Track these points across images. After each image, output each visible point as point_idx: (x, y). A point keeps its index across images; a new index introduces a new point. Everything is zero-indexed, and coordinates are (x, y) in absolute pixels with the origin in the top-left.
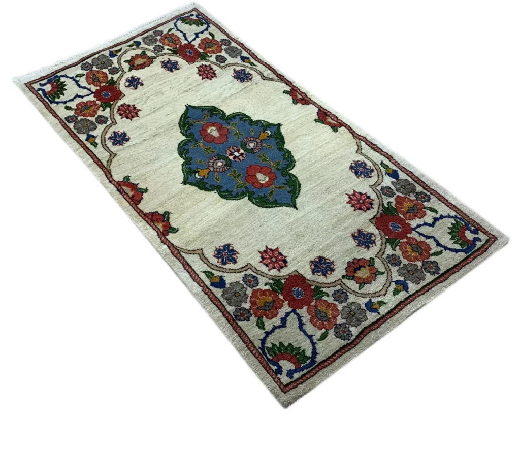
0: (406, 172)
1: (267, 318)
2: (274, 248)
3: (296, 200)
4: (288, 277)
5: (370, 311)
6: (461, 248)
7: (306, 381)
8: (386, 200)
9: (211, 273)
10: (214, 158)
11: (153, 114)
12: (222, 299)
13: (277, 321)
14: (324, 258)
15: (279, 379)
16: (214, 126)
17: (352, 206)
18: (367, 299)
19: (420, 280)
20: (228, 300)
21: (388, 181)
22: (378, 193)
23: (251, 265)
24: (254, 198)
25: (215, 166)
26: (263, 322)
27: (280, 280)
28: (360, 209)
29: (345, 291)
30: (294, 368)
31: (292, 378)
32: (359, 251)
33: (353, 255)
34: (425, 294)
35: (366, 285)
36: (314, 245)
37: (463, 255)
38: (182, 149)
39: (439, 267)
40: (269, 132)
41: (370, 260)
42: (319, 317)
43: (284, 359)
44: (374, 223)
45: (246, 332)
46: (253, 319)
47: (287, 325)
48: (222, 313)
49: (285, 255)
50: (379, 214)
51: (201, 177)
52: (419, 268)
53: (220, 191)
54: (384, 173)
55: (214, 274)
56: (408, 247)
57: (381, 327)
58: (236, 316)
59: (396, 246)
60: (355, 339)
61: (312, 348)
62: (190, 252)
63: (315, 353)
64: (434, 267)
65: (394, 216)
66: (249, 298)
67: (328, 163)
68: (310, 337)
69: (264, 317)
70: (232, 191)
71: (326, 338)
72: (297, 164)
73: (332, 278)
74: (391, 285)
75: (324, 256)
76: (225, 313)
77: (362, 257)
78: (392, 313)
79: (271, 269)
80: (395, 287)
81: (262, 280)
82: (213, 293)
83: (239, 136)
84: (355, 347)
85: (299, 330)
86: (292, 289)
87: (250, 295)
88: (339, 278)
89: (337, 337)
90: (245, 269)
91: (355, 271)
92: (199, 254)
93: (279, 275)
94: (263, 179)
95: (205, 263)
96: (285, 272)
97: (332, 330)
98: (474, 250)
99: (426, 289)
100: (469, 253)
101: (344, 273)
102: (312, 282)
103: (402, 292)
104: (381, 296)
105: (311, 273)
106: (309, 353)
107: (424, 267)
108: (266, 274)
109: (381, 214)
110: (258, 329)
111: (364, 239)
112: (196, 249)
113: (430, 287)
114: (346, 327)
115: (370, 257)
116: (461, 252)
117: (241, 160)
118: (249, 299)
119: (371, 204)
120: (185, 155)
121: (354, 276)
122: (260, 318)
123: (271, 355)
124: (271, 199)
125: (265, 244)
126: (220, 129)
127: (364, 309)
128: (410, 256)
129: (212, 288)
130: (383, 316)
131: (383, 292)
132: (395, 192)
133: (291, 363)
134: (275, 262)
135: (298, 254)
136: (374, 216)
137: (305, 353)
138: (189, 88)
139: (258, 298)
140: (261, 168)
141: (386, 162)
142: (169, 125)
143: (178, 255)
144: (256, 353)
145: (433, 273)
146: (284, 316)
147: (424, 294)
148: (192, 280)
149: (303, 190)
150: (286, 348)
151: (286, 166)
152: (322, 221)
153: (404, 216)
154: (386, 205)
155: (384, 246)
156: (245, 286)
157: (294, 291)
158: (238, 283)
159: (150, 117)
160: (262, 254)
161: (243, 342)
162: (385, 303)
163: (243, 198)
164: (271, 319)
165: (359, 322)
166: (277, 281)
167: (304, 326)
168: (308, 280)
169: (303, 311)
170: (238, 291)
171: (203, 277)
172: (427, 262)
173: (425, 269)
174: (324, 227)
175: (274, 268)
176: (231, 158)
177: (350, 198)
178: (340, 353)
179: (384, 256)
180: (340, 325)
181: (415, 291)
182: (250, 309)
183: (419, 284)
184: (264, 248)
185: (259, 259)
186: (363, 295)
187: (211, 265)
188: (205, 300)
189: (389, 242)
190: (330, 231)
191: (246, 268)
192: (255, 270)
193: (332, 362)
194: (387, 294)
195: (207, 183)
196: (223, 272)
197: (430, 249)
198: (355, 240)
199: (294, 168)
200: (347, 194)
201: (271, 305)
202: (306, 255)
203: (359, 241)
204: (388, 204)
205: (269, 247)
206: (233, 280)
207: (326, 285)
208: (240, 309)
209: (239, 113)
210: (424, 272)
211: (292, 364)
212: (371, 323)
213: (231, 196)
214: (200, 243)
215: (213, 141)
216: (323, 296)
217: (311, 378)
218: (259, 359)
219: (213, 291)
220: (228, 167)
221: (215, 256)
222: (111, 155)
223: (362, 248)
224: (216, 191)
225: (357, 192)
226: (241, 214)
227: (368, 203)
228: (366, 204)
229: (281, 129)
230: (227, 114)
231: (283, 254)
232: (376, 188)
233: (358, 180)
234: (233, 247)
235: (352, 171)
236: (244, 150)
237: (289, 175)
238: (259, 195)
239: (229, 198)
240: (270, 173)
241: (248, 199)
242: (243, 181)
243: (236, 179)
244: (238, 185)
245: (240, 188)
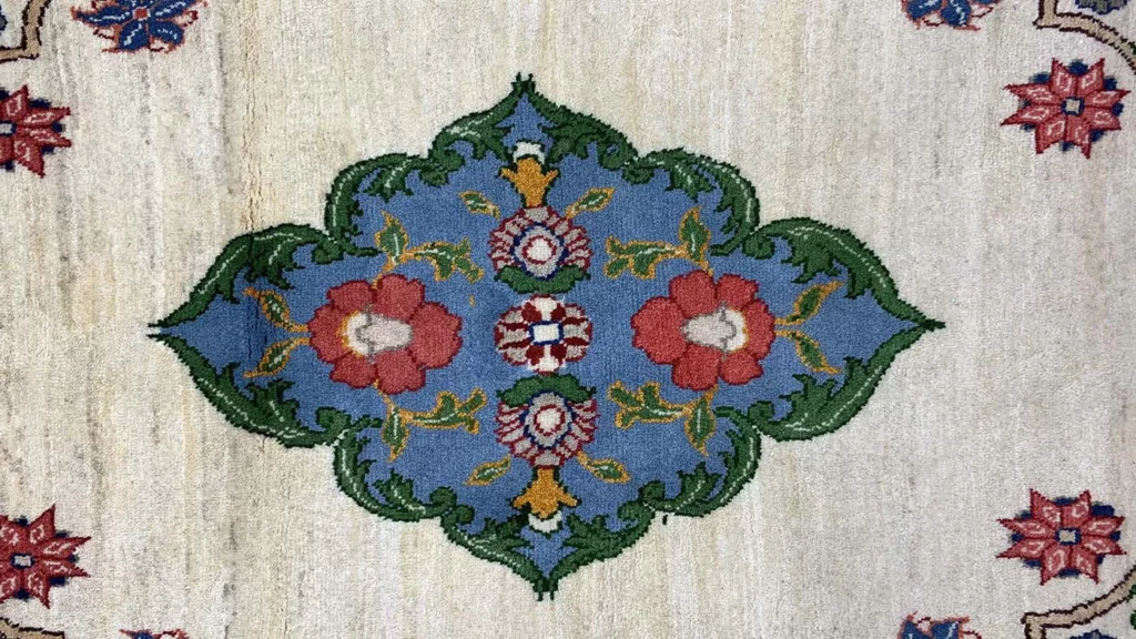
2: (1025, 505)
3: (901, 296)
10: (505, 419)
11: (109, 479)
16: (347, 313)
17: (1066, 147)
22: (1077, 22)
23: (1036, 614)
24: (789, 418)
25: (549, 442)
28: (1096, 134)
38: (375, 492)
40: (524, 149)
49: (1074, 491)
51: (559, 517)
53: (672, 501)
67: (831, 68)
70: (702, 466)
72: (748, 171)
79: (1095, 571)
83: (463, 264)
94: (725, 331)
117: (586, 338)
119: (1109, 84)
120: (416, 502)
124: (832, 370)
125: (989, 521)
126: (376, 300)
134: (1079, 541)
138: (52, 257)
140: (672, 299)
142: (217, 464)
149: (879, 244)
151: (728, 212)
159: (114, 502)
160: (1018, 555)
163: (759, 455)
175: (1099, 559)
176: (548, 363)
177: (1028, 125)
184: (1005, 533)
185: (1031, 576)
192: (1062, 619)
195: (603, 518)
199: (761, 195)
200: (1006, 122)
205: (1010, 514)
209: (343, 173)
213: (720, 483)
215: (422, 368)
220: (588, 404)
224: (660, 515)
225: (1027, 86)
226: (819, 505)
227: (1099, 91)
228: (1095, 101)
229: (550, 96)
230: (318, 223)
231: (1067, 496)
232: (1062, 15)
233: (980, 38)
234: (928, 619)
235: (928, 24)
236: (546, 296)
237: (776, 235)
238: (788, 398)
239: (721, 493)
240: (716, 290)
241: (779, 441)
242: (687, 403)
243: (657, 416)
244: (688, 427)
245: (705, 431)
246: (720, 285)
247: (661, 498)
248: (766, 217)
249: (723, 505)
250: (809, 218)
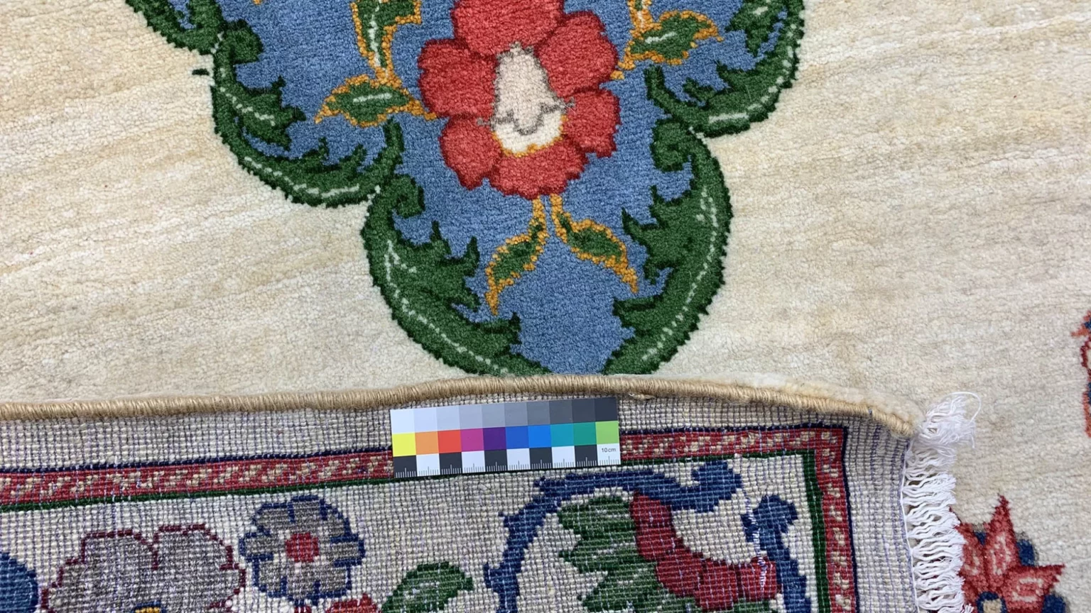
24: (402, 242)
53: (233, 77)
70: (299, 116)
72: (790, 102)
94: (525, 116)
140: (563, 20)
151: (719, 84)
163: (333, 204)
199: (754, 131)
224: (207, 63)
225: (1011, 532)
226: (268, 319)
235: (1083, 351)
237: (695, 169)
238: (436, 235)
239: (259, 155)
240: (590, 89)
241: (363, 233)
242: (397, 74)
243: (366, 26)
244: (357, 81)
245: (357, 111)
246: (599, 93)
247: (234, 60)
248: (720, 147)
249: (241, 162)
250: (731, 216)
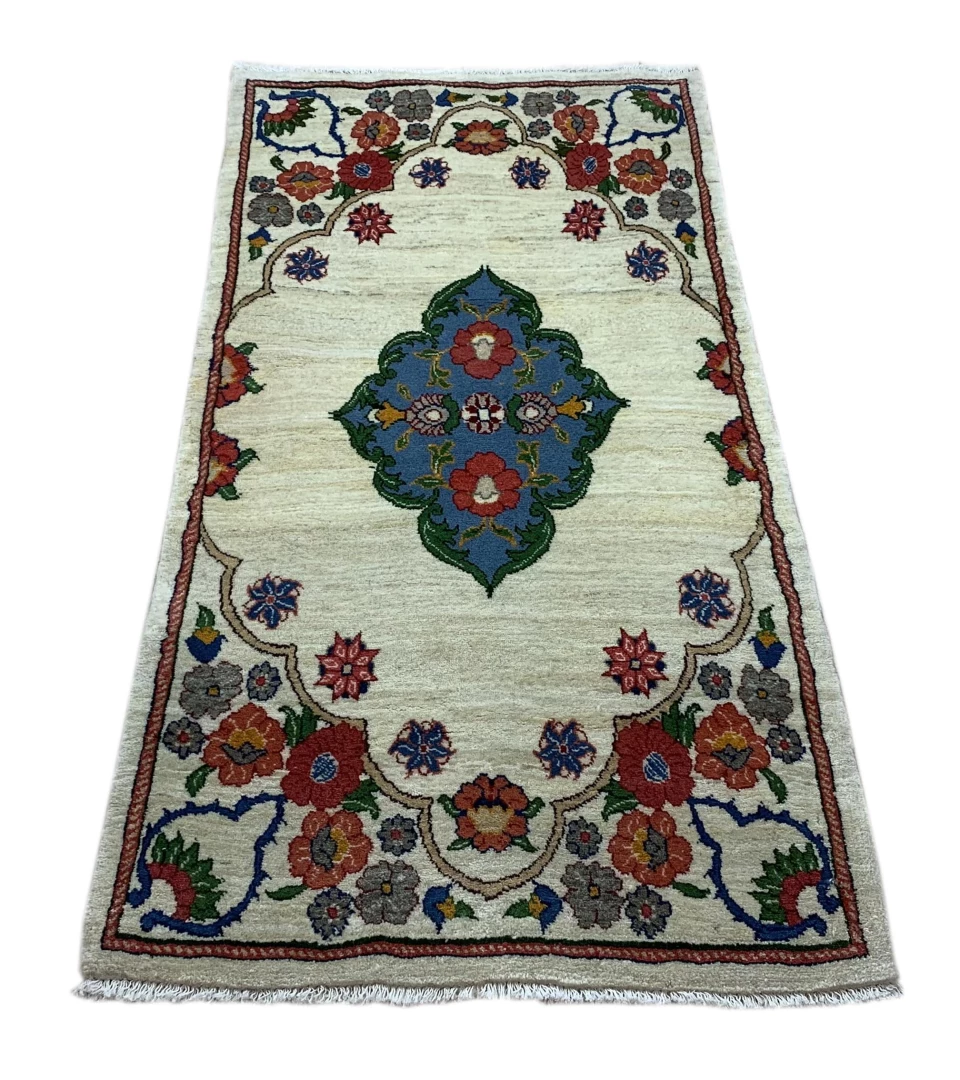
0: (802, 665)
1: (219, 778)
2: (370, 646)
3: (508, 576)
4: (337, 722)
5: (424, 911)
6: (757, 918)
7: (165, 958)
8: (695, 696)
9: (212, 617)
10: (434, 397)
11: (409, 251)
12: (177, 682)
13: (230, 796)
14: (444, 733)
15: (121, 914)
16: (494, 335)
17: (608, 663)
18: (444, 881)
19: (596, 922)
20: (188, 690)
21: (741, 658)
22: (691, 666)
23: (296, 650)
24: (431, 522)
25: (421, 416)
26: (205, 780)
27: (318, 717)
28: (618, 679)
29: (417, 830)
30: (170, 914)
31: (146, 929)
32: (529, 767)
33: (506, 766)
34: (576, 961)
35: (470, 848)
36: (451, 691)
37: (746, 935)
38: (396, 347)
39: (665, 923)
40: (589, 406)
41: (533, 803)
42: (316, 848)
43: (168, 882)
44: (620, 728)
45: (155, 778)
46: (195, 761)
47: (241, 818)
48: (152, 709)
49: (377, 673)
50: (649, 717)
51: (376, 421)
52: (622, 894)
53: (383, 470)
54: (748, 636)
55: (214, 623)
56: (643, 830)
57: (416, 960)
58: (169, 732)
59: (615, 811)
60: (338, 946)
61: (241, 899)
62: (216, 554)
63: (235, 915)
64: (654, 916)
65: (677, 740)
66: (228, 713)
67: (647, 540)
68: (260, 875)
69: (217, 771)
70: (403, 483)
71: (285, 902)
72: (582, 503)
73: (418, 785)
74: (524, 887)
75: (448, 729)
76: (155, 712)
77: (519, 784)
78: (463, 947)
79: (322, 684)
80: (528, 898)
81: (285, 694)
82: (175, 658)
83: (523, 381)
84: (322, 961)
85: (252, 844)
86: (321, 752)
87: (235, 709)
88: (432, 794)
89: (309, 914)
90: (276, 651)
91: (476, 806)
92: (226, 567)
93: (326, 708)
94: (485, 493)
95: (221, 592)
96: (343, 710)
97: (314, 893)
98: (783, 942)
99: (591, 950)
100: (766, 943)
101: (452, 790)
102: (372, 766)
103: (531, 919)
104: (477, 896)
105: (389, 746)
106: (223, 907)
107: (633, 899)
108: (304, 689)
109: (653, 719)
110: (183, 788)
111: (564, 749)
112: (232, 554)
113: (602, 953)
114: (347, 907)
115: (539, 795)
116: (749, 925)
117: (482, 431)
118: (224, 716)
119: (652, 684)
120: (389, 364)
121: (464, 813)
122: (207, 768)
123: (154, 855)
124: (461, 544)
125: (361, 627)
126: (500, 348)
127: (418, 898)
128: (628, 853)
129: (183, 647)
130: (442, 942)
131: (491, 890)
132: (733, 692)
133: (176, 899)
134: (344, 675)
135: (403, 688)
136: (633, 714)
137: (218, 899)
138: (522, 235)
139: (243, 726)
140: (504, 470)
141: (780, 616)
142: (415, 288)
143: (192, 544)
144: (134, 830)
145: (637, 927)
146: (253, 796)
147: (574, 957)
148: (167, 608)
149: (541, 564)
150: (195, 864)
151: (557, 495)
152: (516, 652)
153: (697, 758)
154: (682, 708)
155: (593, 793)
156: (243, 685)
157: (320, 759)
158: (237, 669)
159: (398, 253)
160: (336, 643)
161: (133, 791)
162: (472, 917)
163: (410, 508)
164: (225, 783)
165: (383, 915)
166: (310, 715)
167: (272, 844)
168: (369, 756)
169: (295, 813)
170: (222, 684)
171: (191, 614)
172: (649, 892)
173: (631, 905)
174: (506, 667)
175: (330, 686)
176: (466, 415)
177: (621, 642)
178: (281, 952)
179: (571, 816)
180: (341, 894)
181: (561, 937)
182: (207, 738)
183: (585, 928)
184: (352, 635)
185: (322, 649)
186: (444, 866)
187: (226, 601)
188: (148, 662)
189: (610, 793)
190: (510, 683)
191: (282, 650)
192: (291, 665)
193: (251, 958)
194: (494, 901)
195: (375, 440)
196: (234, 630)
197: (685, 869)
198: (544, 736)
199: (568, 510)
200: (622, 631)
201: (253, 757)
202: (416, 703)
203: (551, 746)
204: (689, 709)
205: (364, 638)
206: (233, 659)
207: (392, 792)
208: (190, 723)
209: (570, 335)
210: (623, 910)
211: (175, 903)
212: (403, 936)
213: (393, 491)
214: (249, 548)
215: (465, 363)
216: (366, 810)
217: (180, 959)
218: (128, 847)
219: (178, 655)
220: (443, 432)
221: (250, 591)
222: (263, 288)
223: (539, 765)
224: (375, 465)
225: (647, 640)
226: (377, 538)
227: (647, 677)
228: (640, 676)
229: (618, 414)
230: (542, 326)
231: (375, 669)
232: (695, 657)
233: (676, 615)
234: (299, 595)
235: (680, 587)
236: (505, 415)
237: (544, 517)
238: (445, 521)
239: (386, 492)
240: (510, 490)
241: (418, 518)
242: (442, 476)
243: (434, 462)
244: (427, 476)
245: (425, 485)
246: (513, 491)
248: (555, 513)
249: (380, 493)
250: (555, 531)
